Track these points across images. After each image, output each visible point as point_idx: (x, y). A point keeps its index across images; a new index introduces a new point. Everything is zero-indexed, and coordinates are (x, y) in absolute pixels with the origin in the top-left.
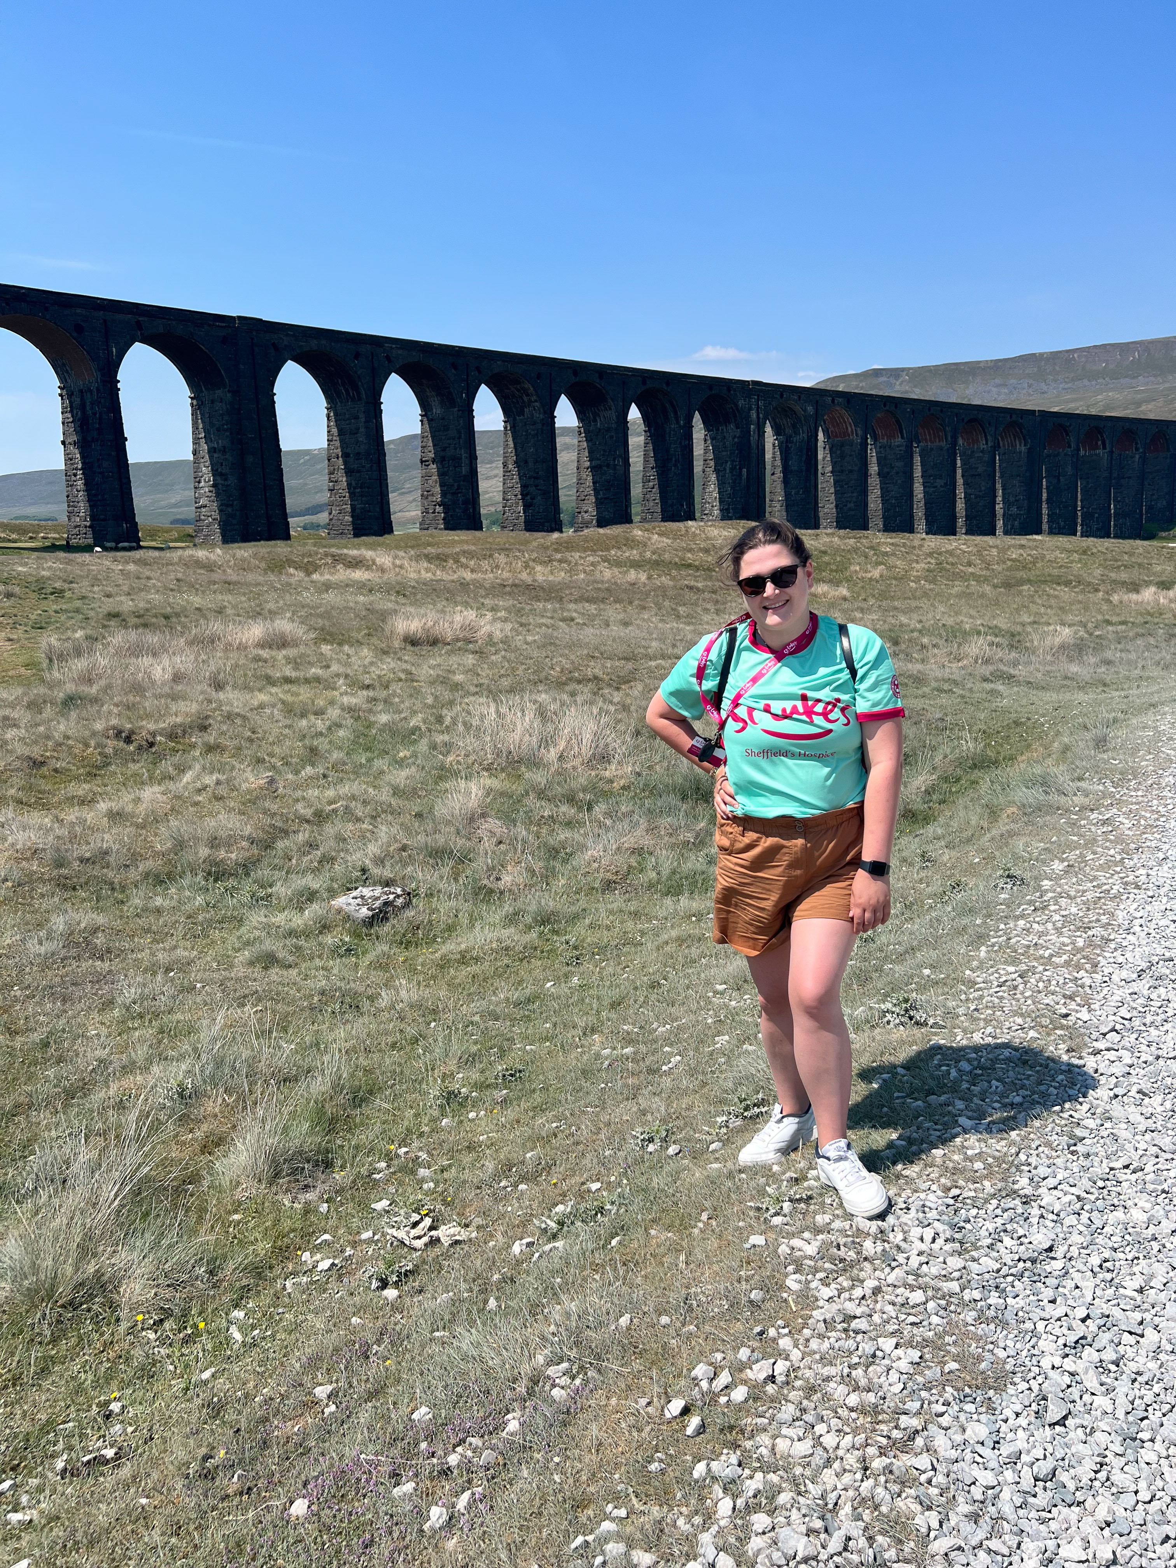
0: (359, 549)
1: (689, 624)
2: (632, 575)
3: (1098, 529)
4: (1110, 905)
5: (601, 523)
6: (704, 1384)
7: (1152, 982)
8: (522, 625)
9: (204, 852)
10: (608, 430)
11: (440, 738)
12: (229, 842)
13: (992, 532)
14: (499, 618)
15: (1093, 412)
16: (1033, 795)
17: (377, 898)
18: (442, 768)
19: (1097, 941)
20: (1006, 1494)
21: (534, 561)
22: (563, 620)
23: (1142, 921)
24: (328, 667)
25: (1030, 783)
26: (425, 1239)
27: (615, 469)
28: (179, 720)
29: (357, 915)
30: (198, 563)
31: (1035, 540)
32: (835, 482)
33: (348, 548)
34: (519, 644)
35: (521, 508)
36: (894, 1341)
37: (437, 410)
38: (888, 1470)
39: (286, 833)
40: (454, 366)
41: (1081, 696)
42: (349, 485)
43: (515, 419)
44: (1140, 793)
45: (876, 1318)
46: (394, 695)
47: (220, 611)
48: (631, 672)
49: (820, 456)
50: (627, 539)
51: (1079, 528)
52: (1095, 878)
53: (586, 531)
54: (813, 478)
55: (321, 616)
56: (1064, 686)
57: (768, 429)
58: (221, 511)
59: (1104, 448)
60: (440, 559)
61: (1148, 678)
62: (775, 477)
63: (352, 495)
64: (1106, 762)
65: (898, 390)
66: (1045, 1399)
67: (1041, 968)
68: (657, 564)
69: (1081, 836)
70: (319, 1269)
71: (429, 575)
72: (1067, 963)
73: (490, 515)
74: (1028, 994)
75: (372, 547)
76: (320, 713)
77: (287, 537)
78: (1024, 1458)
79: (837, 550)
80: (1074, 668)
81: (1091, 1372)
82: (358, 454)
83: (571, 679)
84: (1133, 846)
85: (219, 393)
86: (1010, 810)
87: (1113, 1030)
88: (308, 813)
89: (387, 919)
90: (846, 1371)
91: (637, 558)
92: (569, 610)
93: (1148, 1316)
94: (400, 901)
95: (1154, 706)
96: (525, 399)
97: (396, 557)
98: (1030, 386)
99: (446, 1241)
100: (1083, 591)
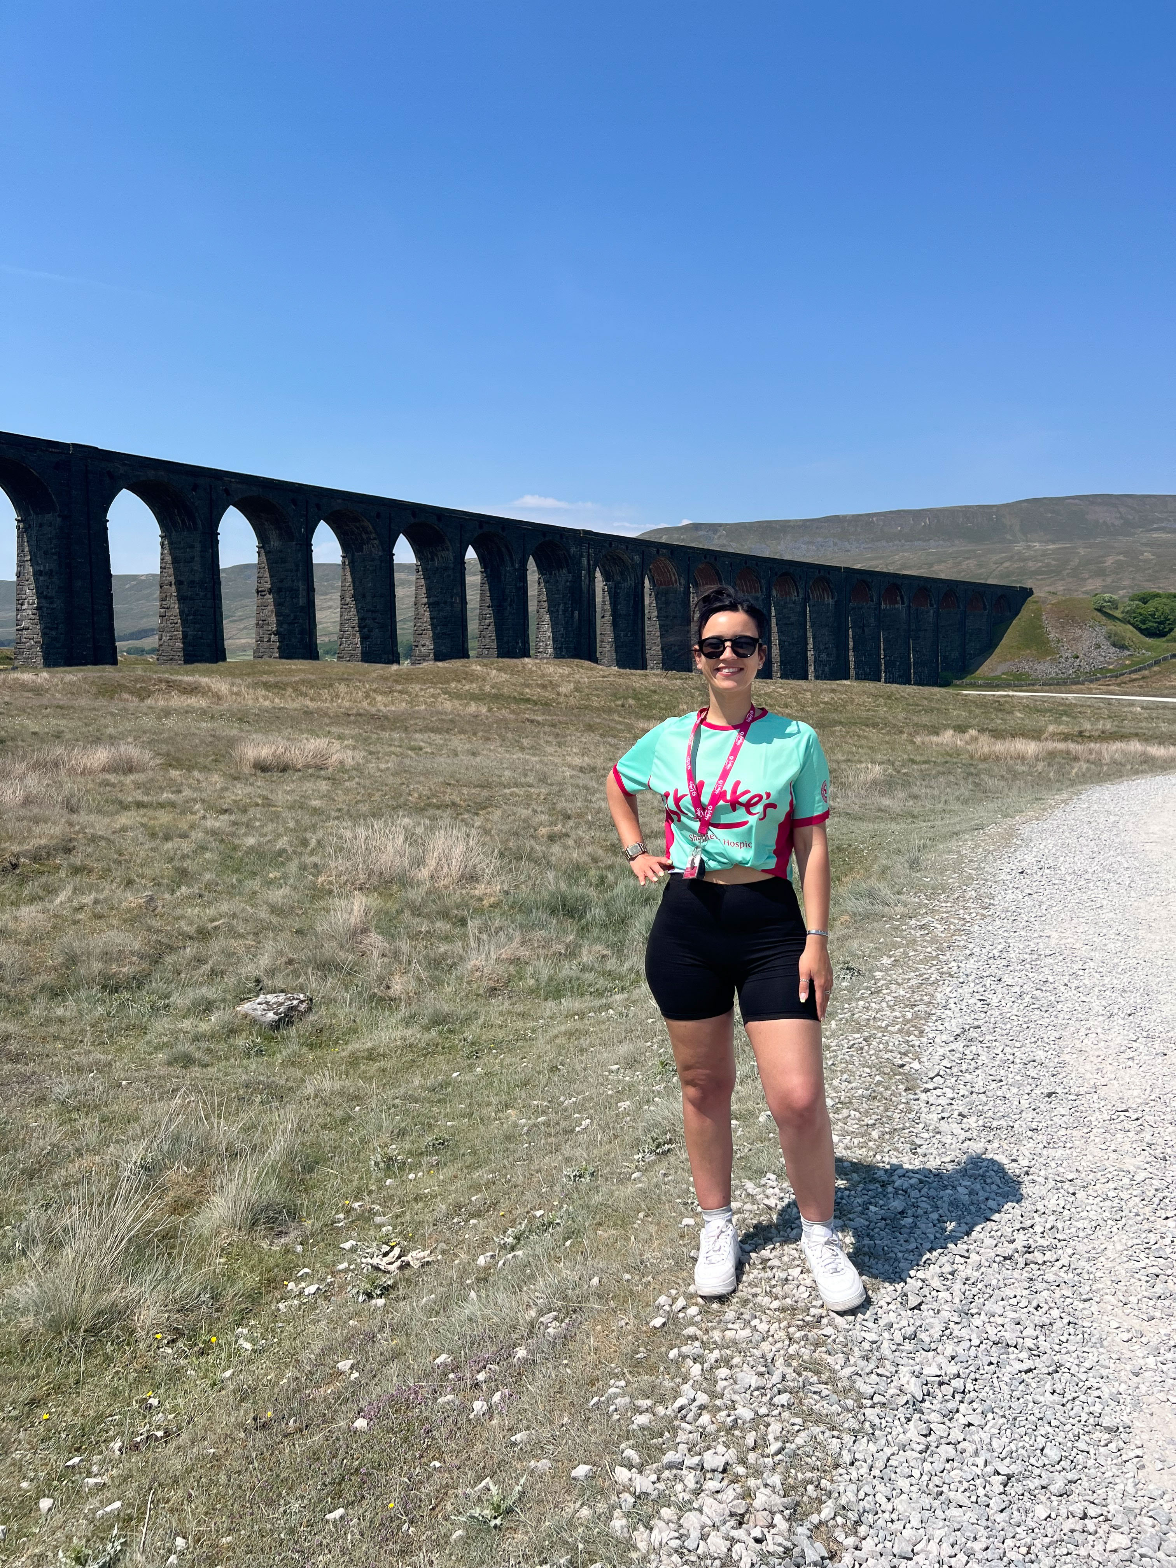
0: (194, 676)
1: (534, 755)
2: (473, 708)
3: (900, 676)
4: (931, 989)
5: (439, 657)
6: (667, 1308)
7: (965, 1043)
8: (371, 753)
9: (97, 966)
10: (446, 569)
11: (310, 860)
12: (120, 956)
13: (805, 677)
14: (347, 747)
15: (892, 570)
16: (862, 905)
17: (281, 1004)
18: (314, 887)
19: (922, 1015)
20: (886, 1344)
21: (375, 691)
22: (412, 749)
23: (956, 1000)
24: (180, 792)
25: (858, 895)
26: (398, 1263)
27: (452, 606)
28: (43, 842)
29: (263, 1019)
30: (24, 687)
31: (844, 685)
32: (661, 626)
33: (182, 675)
34: (372, 771)
35: (358, 640)
36: (799, 1269)
37: (275, 543)
38: (805, 1338)
39: (171, 949)
40: (294, 502)
41: (894, 826)
42: (181, 612)
43: (353, 555)
44: (949, 904)
45: (785, 1259)
46: (255, 819)
47: (58, 736)
48: (487, 799)
49: (647, 602)
50: (466, 673)
51: (883, 675)
52: (917, 969)
53: (425, 664)
54: (640, 622)
55: (165, 741)
56: (877, 817)
57: (598, 574)
58: (44, 634)
59: (903, 603)
60: (278, 687)
61: (951, 811)
62: (605, 620)
63: (184, 622)
64: (920, 879)
65: (716, 544)
66: (906, 1295)
67: (880, 1035)
68: (496, 697)
69: (903, 937)
70: (306, 1293)
71: (267, 703)
72: (900, 1031)
73: (325, 645)
74: (872, 1052)
75: (204, 674)
76: (184, 836)
77: (115, 662)
78: (895, 1326)
79: (666, 690)
80: (886, 802)
81: (936, 1278)
82: (193, 582)
83: (429, 805)
84: (945, 945)
85: (48, 517)
86: (844, 918)
87: (938, 1075)
88: (191, 930)
89: (292, 1023)
90: (768, 1289)
91: (477, 691)
92: (416, 740)
93: (971, 1247)
94: (303, 1007)
95: (956, 834)
96: (364, 536)
97: (232, 684)
98: (835, 544)
99: (415, 1264)
100: (889, 733)
